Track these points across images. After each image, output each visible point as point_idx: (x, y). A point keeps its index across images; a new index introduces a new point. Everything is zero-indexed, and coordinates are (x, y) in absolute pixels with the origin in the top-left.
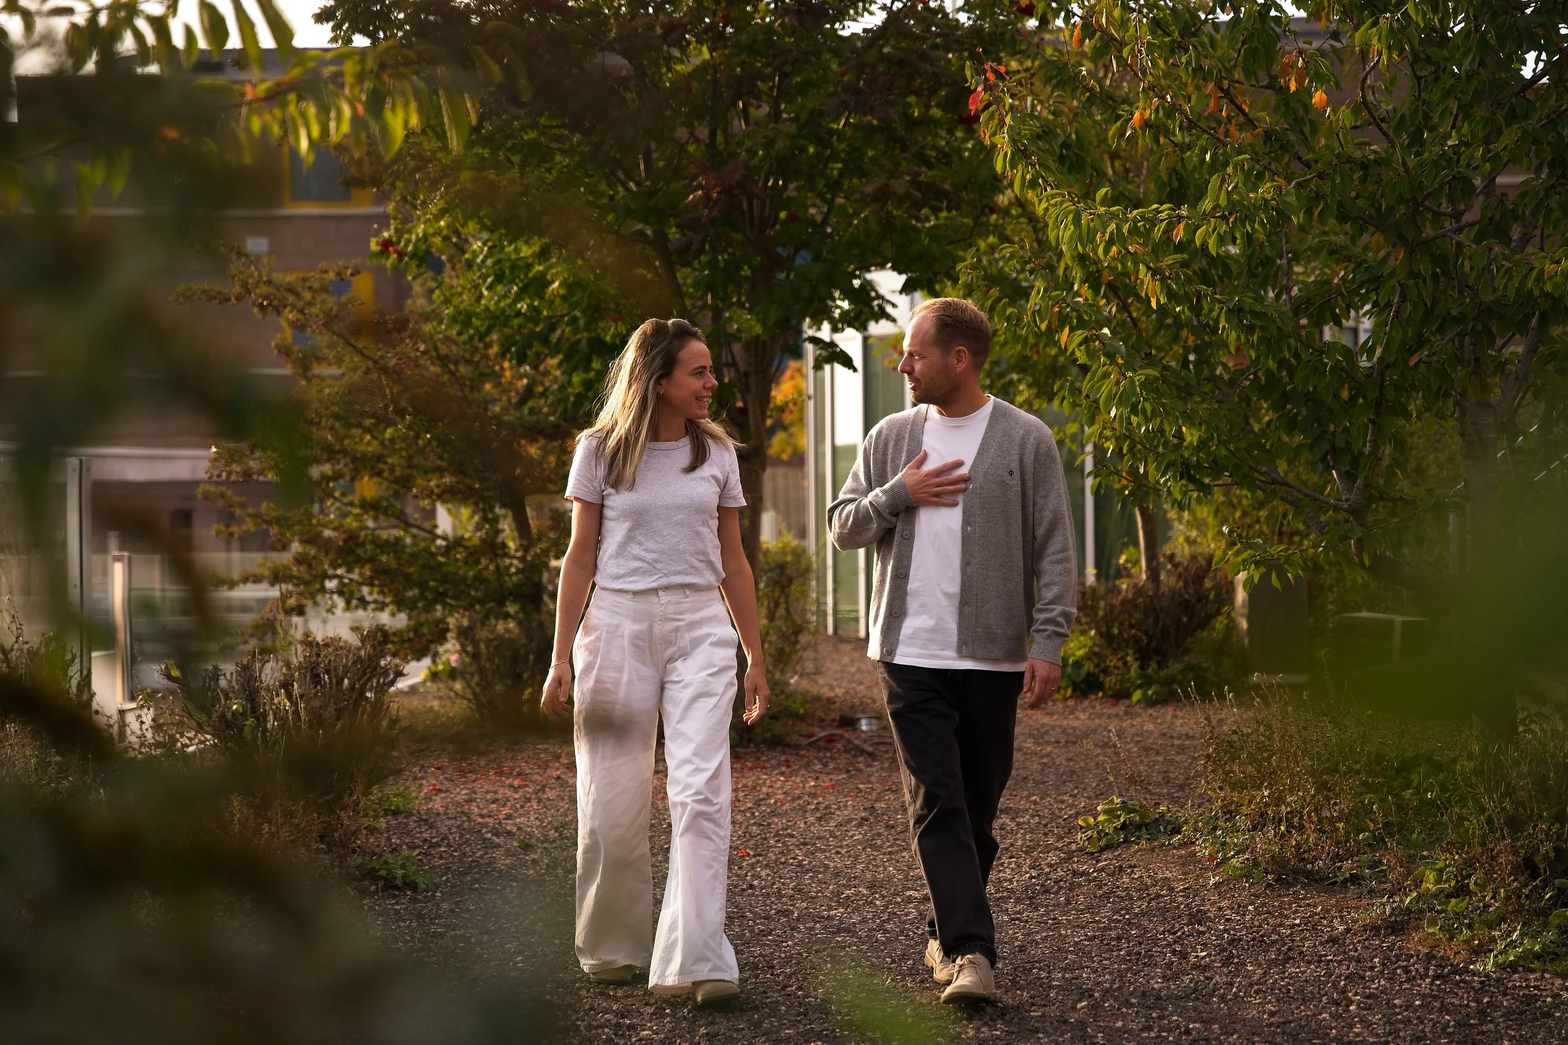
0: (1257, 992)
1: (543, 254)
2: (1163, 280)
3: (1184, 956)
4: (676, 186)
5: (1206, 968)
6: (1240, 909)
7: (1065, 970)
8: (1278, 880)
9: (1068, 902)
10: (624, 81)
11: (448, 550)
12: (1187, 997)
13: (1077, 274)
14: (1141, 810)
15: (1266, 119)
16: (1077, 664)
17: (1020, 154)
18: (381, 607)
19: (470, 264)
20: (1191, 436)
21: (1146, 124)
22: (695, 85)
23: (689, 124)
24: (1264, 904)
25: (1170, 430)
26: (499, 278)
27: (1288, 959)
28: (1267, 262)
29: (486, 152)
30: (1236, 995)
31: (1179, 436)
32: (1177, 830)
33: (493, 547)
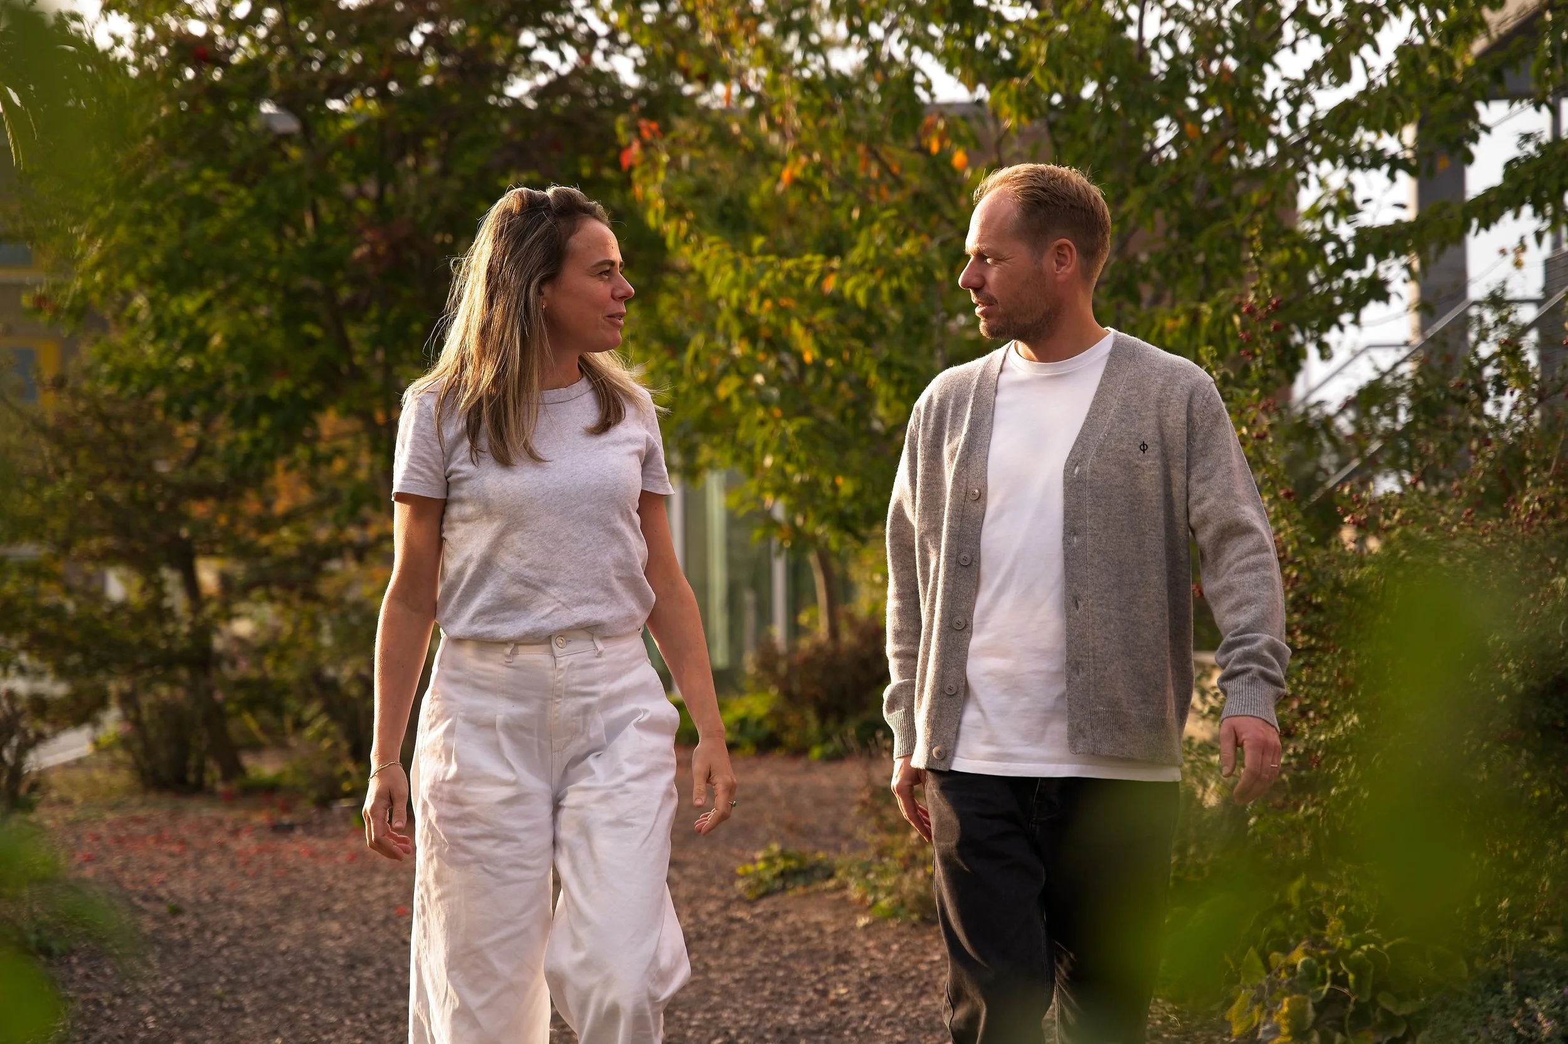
0: (889, 1024)
1: (206, 308)
2: (816, 335)
3: (824, 993)
4: (344, 241)
5: (845, 1003)
6: (885, 948)
7: (707, 1011)
8: (923, 919)
9: (721, 947)
10: (287, 137)
11: (111, 616)
12: (820, 1032)
13: (736, 329)
14: (801, 859)
15: (915, 180)
16: (759, 723)
17: (675, 210)
18: (39, 675)
19: (133, 321)
20: (846, 486)
21: (796, 183)
22: (359, 142)
23: (354, 179)
24: (907, 943)
25: (826, 481)
26: (161, 333)
27: (922, 993)
28: (922, 321)
29: (146, 207)
30: (868, 1028)
31: (835, 487)
32: (831, 875)
33: (158, 612)
